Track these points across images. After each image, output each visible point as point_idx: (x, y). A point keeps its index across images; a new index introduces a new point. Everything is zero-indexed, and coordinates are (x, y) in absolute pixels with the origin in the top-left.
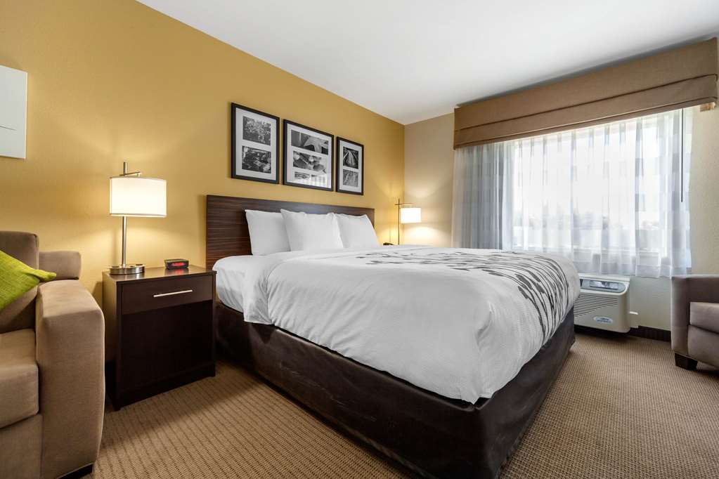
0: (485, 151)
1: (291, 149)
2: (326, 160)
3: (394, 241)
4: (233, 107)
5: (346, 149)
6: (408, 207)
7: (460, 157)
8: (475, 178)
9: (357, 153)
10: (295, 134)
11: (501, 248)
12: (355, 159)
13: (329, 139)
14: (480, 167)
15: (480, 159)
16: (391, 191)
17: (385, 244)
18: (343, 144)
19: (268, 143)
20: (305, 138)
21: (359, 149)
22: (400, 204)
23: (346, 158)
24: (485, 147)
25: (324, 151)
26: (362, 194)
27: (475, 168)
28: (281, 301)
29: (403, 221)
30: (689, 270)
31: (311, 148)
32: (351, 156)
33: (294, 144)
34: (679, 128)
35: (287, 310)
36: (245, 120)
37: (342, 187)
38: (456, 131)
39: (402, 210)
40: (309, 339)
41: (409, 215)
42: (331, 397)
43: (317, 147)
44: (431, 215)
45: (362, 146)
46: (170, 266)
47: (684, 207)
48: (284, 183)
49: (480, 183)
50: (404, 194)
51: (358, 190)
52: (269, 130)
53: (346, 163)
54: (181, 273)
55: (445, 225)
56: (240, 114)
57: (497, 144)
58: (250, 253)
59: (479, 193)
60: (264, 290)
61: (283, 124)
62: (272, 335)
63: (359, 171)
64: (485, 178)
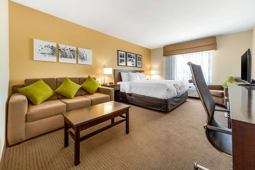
0: (170, 57)
1: (128, 58)
2: (134, 60)
3: (149, 78)
4: (118, 51)
5: (138, 57)
6: (152, 70)
7: (165, 58)
8: (168, 64)
9: (140, 58)
10: (128, 55)
11: (174, 80)
12: (140, 59)
13: (135, 55)
14: (169, 61)
15: (169, 59)
16: (148, 66)
17: (147, 79)
18: (138, 56)
19: (124, 58)
20: (130, 55)
21: (141, 57)
22: (150, 70)
23: (138, 59)
24: (170, 56)
25: (134, 58)
26: (142, 67)
27: (168, 61)
28: (134, 89)
29: (151, 74)
30: (212, 84)
31: (131, 58)
32: (139, 59)
33: (128, 57)
34: (209, 54)
35: (136, 90)
36: (120, 53)
37: (138, 66)
38: (164, 52)
39: (151, 71)
40: (140, 95)
41: (152, 72)
42: (145, 103)
43: (133, 57)
44: (158, 72)
45: (142, 56)
46: (110, 84)
47: (210, 71)
48: (127, 66)
49: (169, 65)
50: (151, 67)
51: (141, 66)
52: (124, 55)
53: (138, 60)
54: (112, 85)
55: (161, 75)
56: (119, 52)
57: (173, 56)
58: (122, 81)
59: (169, 67)
60: (131, 87)
61: (126, 53)
62: (132, 95)
63: (141, 62)
64: (171, 64)
